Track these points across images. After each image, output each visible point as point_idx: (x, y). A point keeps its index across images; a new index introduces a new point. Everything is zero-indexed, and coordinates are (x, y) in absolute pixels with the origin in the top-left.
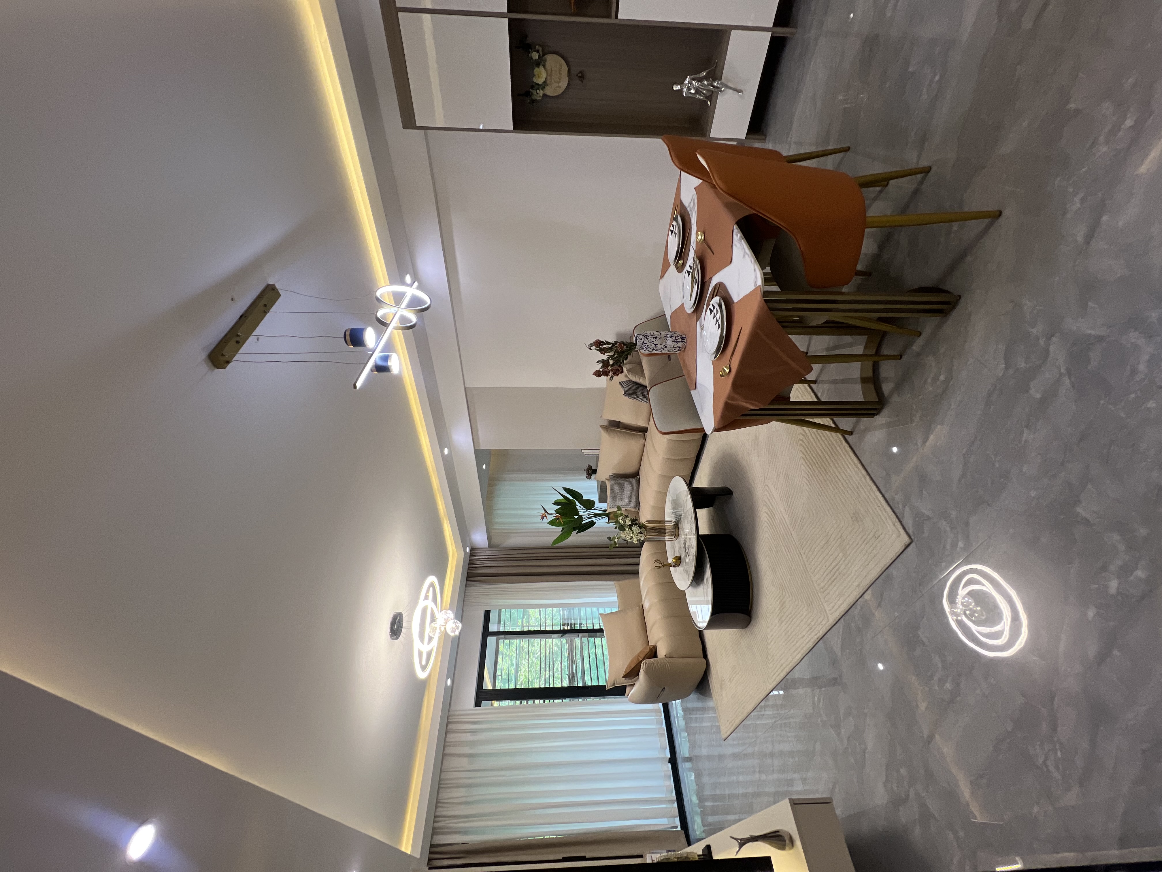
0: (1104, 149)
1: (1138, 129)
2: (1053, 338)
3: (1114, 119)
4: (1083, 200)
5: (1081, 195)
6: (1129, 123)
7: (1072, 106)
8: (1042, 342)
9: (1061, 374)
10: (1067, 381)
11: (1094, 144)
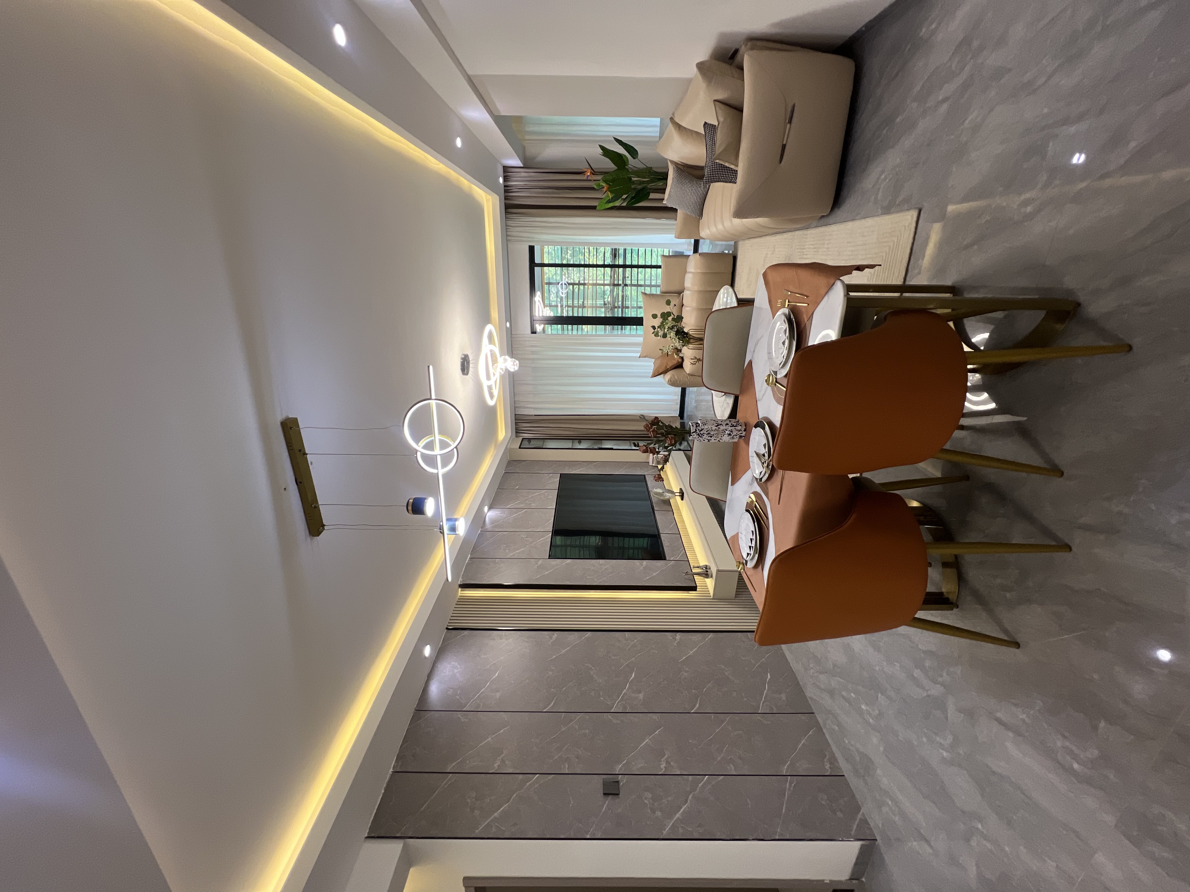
0: (1059, 744)
1: (1070, 771)
2: (943, 688)
3: (1082, 756)
4: (1023, 720)
5: (1027, 720)
6: (1076, 766)
7: (1102, 724)
8: (940, 679)
9: (927, 691)
10: (925, 694)
11: (1064, 737)
